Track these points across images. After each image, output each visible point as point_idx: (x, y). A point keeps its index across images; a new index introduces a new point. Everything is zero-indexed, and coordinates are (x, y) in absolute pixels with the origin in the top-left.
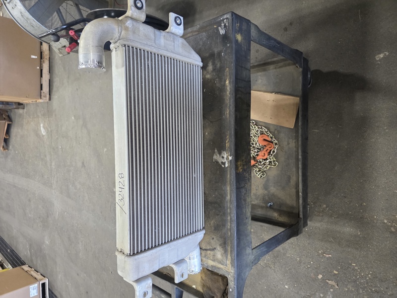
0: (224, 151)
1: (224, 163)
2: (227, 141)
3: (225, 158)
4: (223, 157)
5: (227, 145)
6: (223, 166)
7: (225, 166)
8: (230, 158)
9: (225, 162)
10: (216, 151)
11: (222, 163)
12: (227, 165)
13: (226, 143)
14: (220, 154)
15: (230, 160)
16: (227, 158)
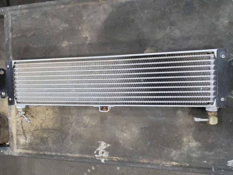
0: (109, 154)
2: (118, 158)
7: (96, 154)
8: (103, 161)
10: (108, 145)
14: (106, 149)
15: (100, 160)
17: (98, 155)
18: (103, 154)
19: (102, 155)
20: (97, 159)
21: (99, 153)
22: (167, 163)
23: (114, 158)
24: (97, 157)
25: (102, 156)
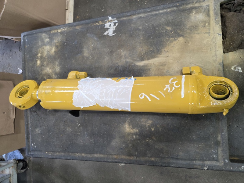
0: (105, 26)
1: (115, 24)
2: (98, 24)
3: (110, 23)
4: (110, 26)
5: (100, 24)
7: (116, 23)
8: (110, 18)
10: (105, 34)
12: (116, 21)
13: (100, 25)
14: (107, 29)
15: (112, 18)
16: (111, 21)
18: (110, 25)
20: (115, 19)
22: (63, 30)
23: (101, 23)
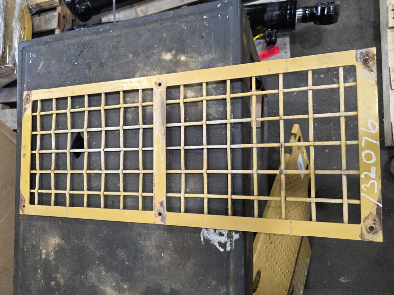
1: (223, 245)
6: (222, 250)
7: (225, 249)
9: (225, 244)
11: (220, 244)
12: (228, 248)
15: (236, 241)
17: (227, 245)
19: (225, 235)
20: (234, 247)
21: (223, 242)
24: (231, 247)
25: (228, 237)
